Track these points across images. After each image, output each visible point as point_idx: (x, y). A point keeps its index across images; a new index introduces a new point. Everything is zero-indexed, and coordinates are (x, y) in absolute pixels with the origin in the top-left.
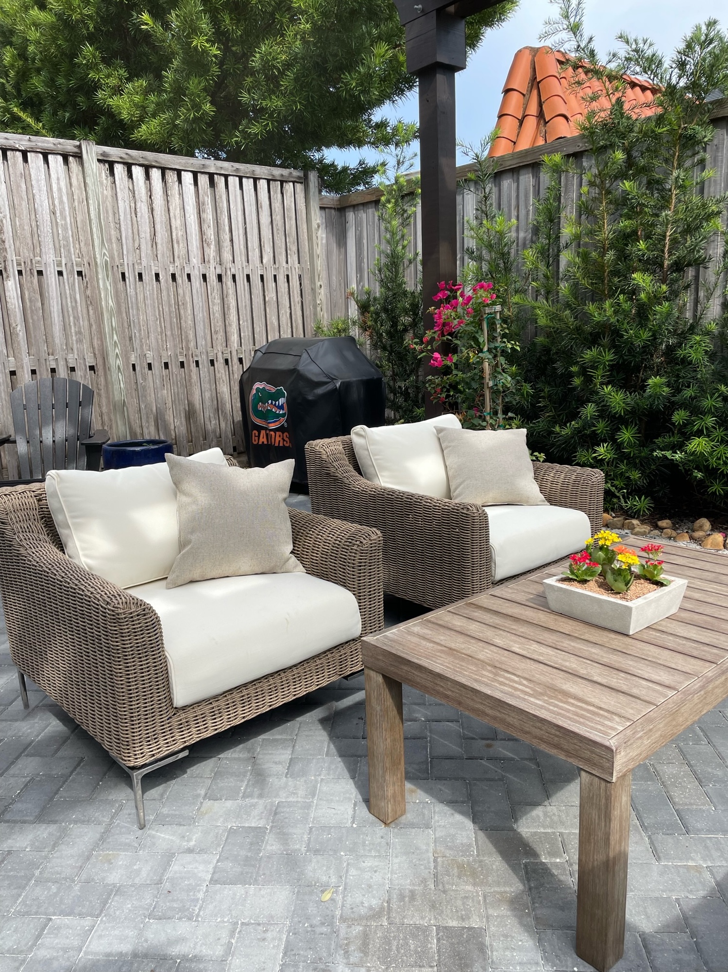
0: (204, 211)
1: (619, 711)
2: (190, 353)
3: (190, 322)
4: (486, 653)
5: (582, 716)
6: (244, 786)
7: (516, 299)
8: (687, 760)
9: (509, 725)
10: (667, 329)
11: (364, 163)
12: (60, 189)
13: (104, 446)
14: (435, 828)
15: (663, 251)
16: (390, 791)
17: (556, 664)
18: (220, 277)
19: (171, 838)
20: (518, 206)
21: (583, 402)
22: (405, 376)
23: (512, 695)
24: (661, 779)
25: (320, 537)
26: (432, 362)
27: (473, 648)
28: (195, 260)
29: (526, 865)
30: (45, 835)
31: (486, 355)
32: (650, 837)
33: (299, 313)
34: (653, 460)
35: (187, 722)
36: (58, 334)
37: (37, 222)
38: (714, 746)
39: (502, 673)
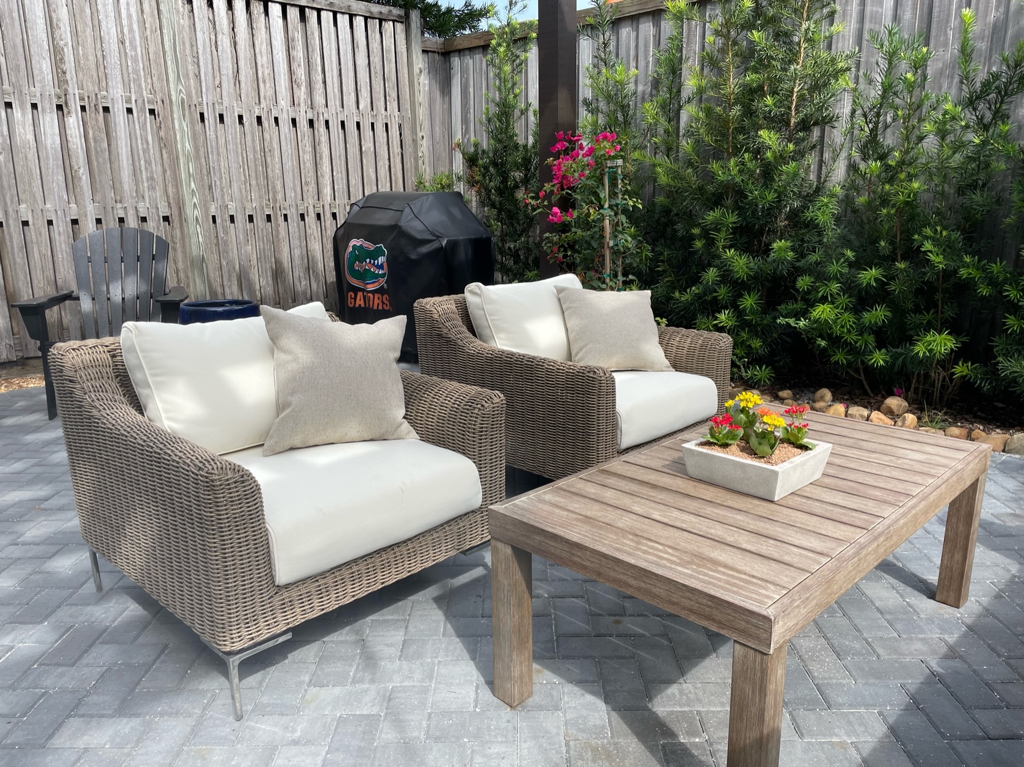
0: (294, 48)
1: (773, 579)
2: (278, 205)
3: (278, 171)
4: (625, 521)
5: (734, 585)
6: (353, 670)
7: (636, 155)
8: (824, 633)
9: (655, 596)
10: (792, 191)
11: (470, 5)
12: (129, 16)
13: (181, 305)
14: (565, 711)
15: (790, 108)
16: (516, 672)
17: (701, 531)
18: (311, 123)
19: (273, 729)
20: (637, 57)
21: (704, 267)
22: (516, 236)
23: (658, 564)
24: (798, 653)
25: (436, 400)
26: (550, 217)
27: (611, 516)
28: (284, 102)
29: (664, 746)
30: (127, 730)
31: (607, 212)
32: (791, 714)
33: (399, 166)
34: (775, 327)
35: (290, 602)
36: (127, 180)
37: (103, 51)
38: (850, 618)
39: (645, 541)
